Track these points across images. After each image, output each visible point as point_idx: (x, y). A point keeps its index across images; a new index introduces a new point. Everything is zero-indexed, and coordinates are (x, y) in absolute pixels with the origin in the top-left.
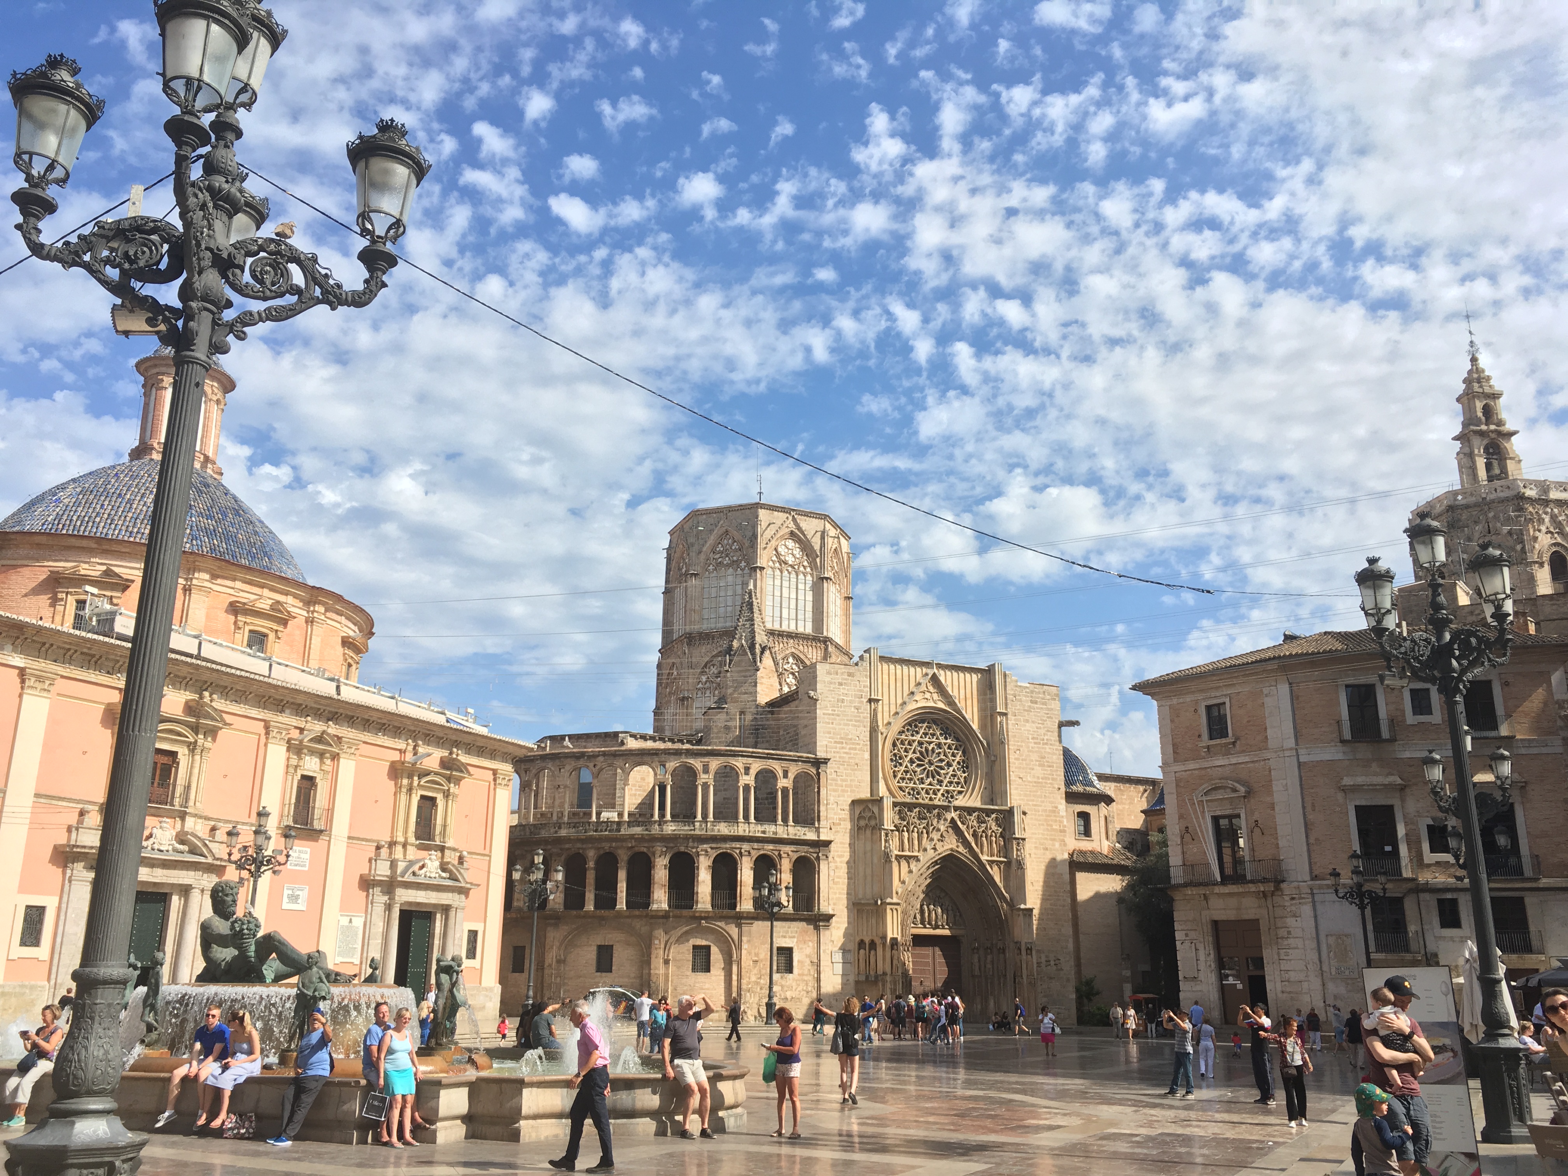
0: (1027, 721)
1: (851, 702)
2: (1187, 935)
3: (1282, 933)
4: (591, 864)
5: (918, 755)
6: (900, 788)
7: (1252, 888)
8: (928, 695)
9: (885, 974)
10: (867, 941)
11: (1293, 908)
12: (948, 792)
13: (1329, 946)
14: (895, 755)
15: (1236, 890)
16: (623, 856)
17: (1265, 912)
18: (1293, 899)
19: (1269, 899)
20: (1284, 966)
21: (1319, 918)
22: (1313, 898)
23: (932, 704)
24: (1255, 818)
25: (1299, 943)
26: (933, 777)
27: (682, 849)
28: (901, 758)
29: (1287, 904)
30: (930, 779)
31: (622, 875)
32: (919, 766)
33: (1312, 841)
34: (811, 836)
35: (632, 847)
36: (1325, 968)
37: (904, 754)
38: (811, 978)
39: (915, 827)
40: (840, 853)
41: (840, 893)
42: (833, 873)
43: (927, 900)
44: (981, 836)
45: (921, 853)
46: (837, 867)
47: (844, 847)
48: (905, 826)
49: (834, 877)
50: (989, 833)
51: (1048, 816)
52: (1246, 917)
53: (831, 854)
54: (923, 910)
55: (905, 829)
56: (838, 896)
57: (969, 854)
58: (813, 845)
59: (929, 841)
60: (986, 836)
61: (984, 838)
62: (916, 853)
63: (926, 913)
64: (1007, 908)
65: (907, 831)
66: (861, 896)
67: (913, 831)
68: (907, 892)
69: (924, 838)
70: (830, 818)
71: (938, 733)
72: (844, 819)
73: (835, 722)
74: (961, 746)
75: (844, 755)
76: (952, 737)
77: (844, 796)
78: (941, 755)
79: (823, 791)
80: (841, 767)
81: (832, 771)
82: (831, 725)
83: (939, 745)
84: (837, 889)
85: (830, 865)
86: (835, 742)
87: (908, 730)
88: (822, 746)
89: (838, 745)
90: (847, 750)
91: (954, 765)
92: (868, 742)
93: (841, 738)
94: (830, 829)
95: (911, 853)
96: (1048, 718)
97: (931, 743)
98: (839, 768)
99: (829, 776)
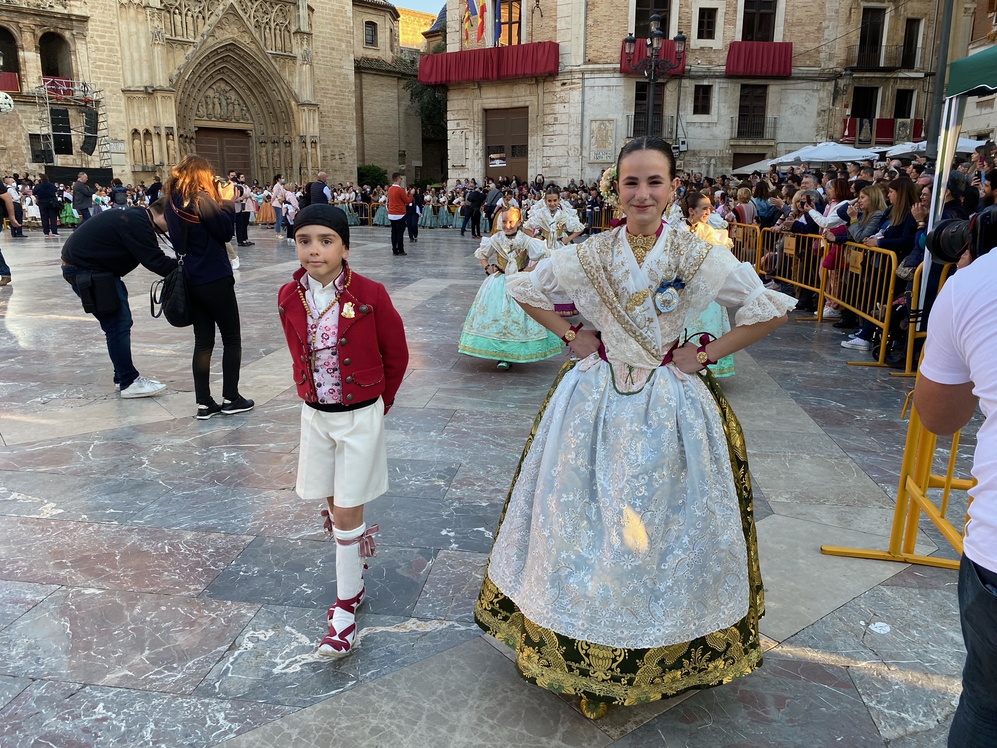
2: (458, 125)
3: (549, 119)
9: (162, 164)
10: (141, 131)
11: (563, 94)
13: (592, 132)
17: (535, 99)
18: (564, 84)
20: (548, 152)
21: (586, 103)
22: (583, 83)
25: (565, 129)
29: (558, 90)
33: (590, 22)
34: (59, 8)
36: (585, 154)
39: (189, 10)
40: (100, 33)
41: (104, 78)
42: (93, 55)
43: (211, 93)
44: (265, 28)
45: (198, 40)
46: (98, 49)
47: (104, 27)
48: (176, 8)
49: (95, 59)
50: (273, 25)
51: (335, 15)
52: (516, 105)
53: (89, 33)
54: (207, 103)
55: (177, 11)
56: (102, 81)
57: (253, 46)
58: (62, 19)
59: (207, 28)
60: (270, 29)
61: (268, 30)
62: (191, 40)
63: (211, 106)
64: (293, 103)
65: (180, 14)
66: (129, 83)
67: (186, 15)
68: (184, 82)
69: (200, 24)
84: (101, 74)
85: (89, 45)
94: (85, 3)
95: (185, 39)
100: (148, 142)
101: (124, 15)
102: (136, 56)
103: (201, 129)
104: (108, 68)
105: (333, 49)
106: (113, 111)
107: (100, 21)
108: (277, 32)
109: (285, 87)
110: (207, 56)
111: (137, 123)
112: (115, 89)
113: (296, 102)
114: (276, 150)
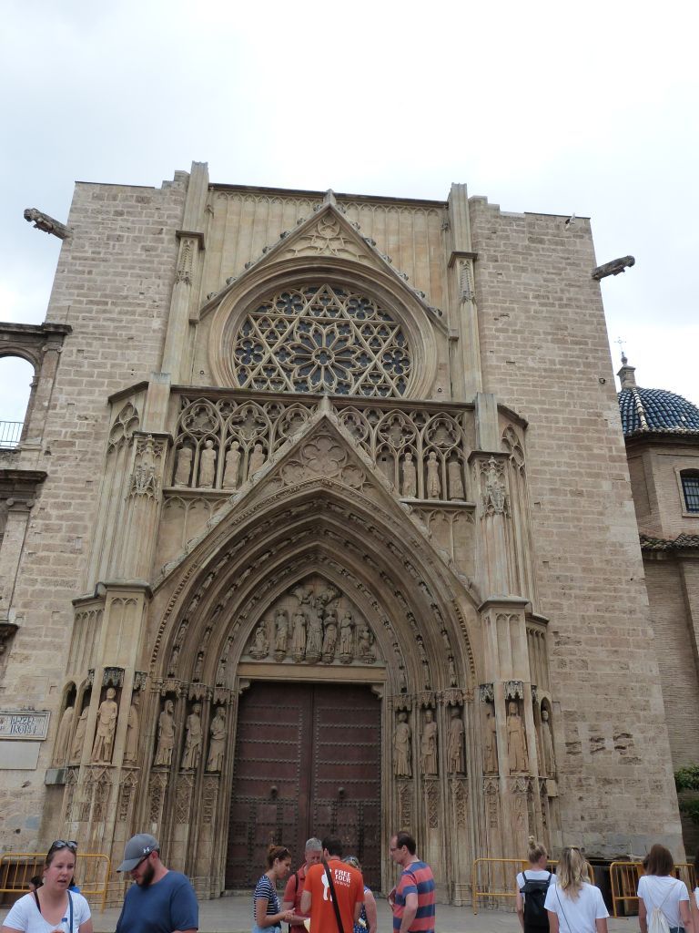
1: (136, 239)
5: (298, 342)
8: (320, 244)
10: (80, 685)
14: (247, 342)
26: (329, 378)
28: (259, 346)
30: (322, 382)
37: (265, 341)
40: (61, 500)
41: (46, 582)
42: (34, 540)
46: (47, 528)
47: (72, 489)
49: (37, 547)
50: (420, 452)
51: (579, 430)
53: (39, 502)
56: (38, 587)
57: (369, 495)
64: (467, 609)
70: (50, 433)
71: (343, 308)
72: (84, 436)
73: (94, 270)
74: (392, 328)
75: (109, 323)
76: (375, 312)
77: (91, 393)
78: (350, 343)
79: (46, 385)
80: (95, 343)
81: (75, 350)
82: (86, 276)
83: (345, 327)
84: (41, 572)
85: (33, 523)
86: (91, 302)
87: (280, 303)
88: (60, 309)
89: (95, 307)
90: (115, 316)
91: (377, 359)
92: (164, 303)
93: (106, 296)
94: (48, 453)
95: (218, 490)
96: (569, 264)
97: (328, 323)
98: (89, 345)
99: (63, 358)
101: (112, 465)
104: (58, 561)
105: (580, 494)
106: (43, 645)
107: (67, 480)
108: (432, 463)
109: (444, 572)
112: (59, 600)
113: (474, 603)
114: (429, 729)
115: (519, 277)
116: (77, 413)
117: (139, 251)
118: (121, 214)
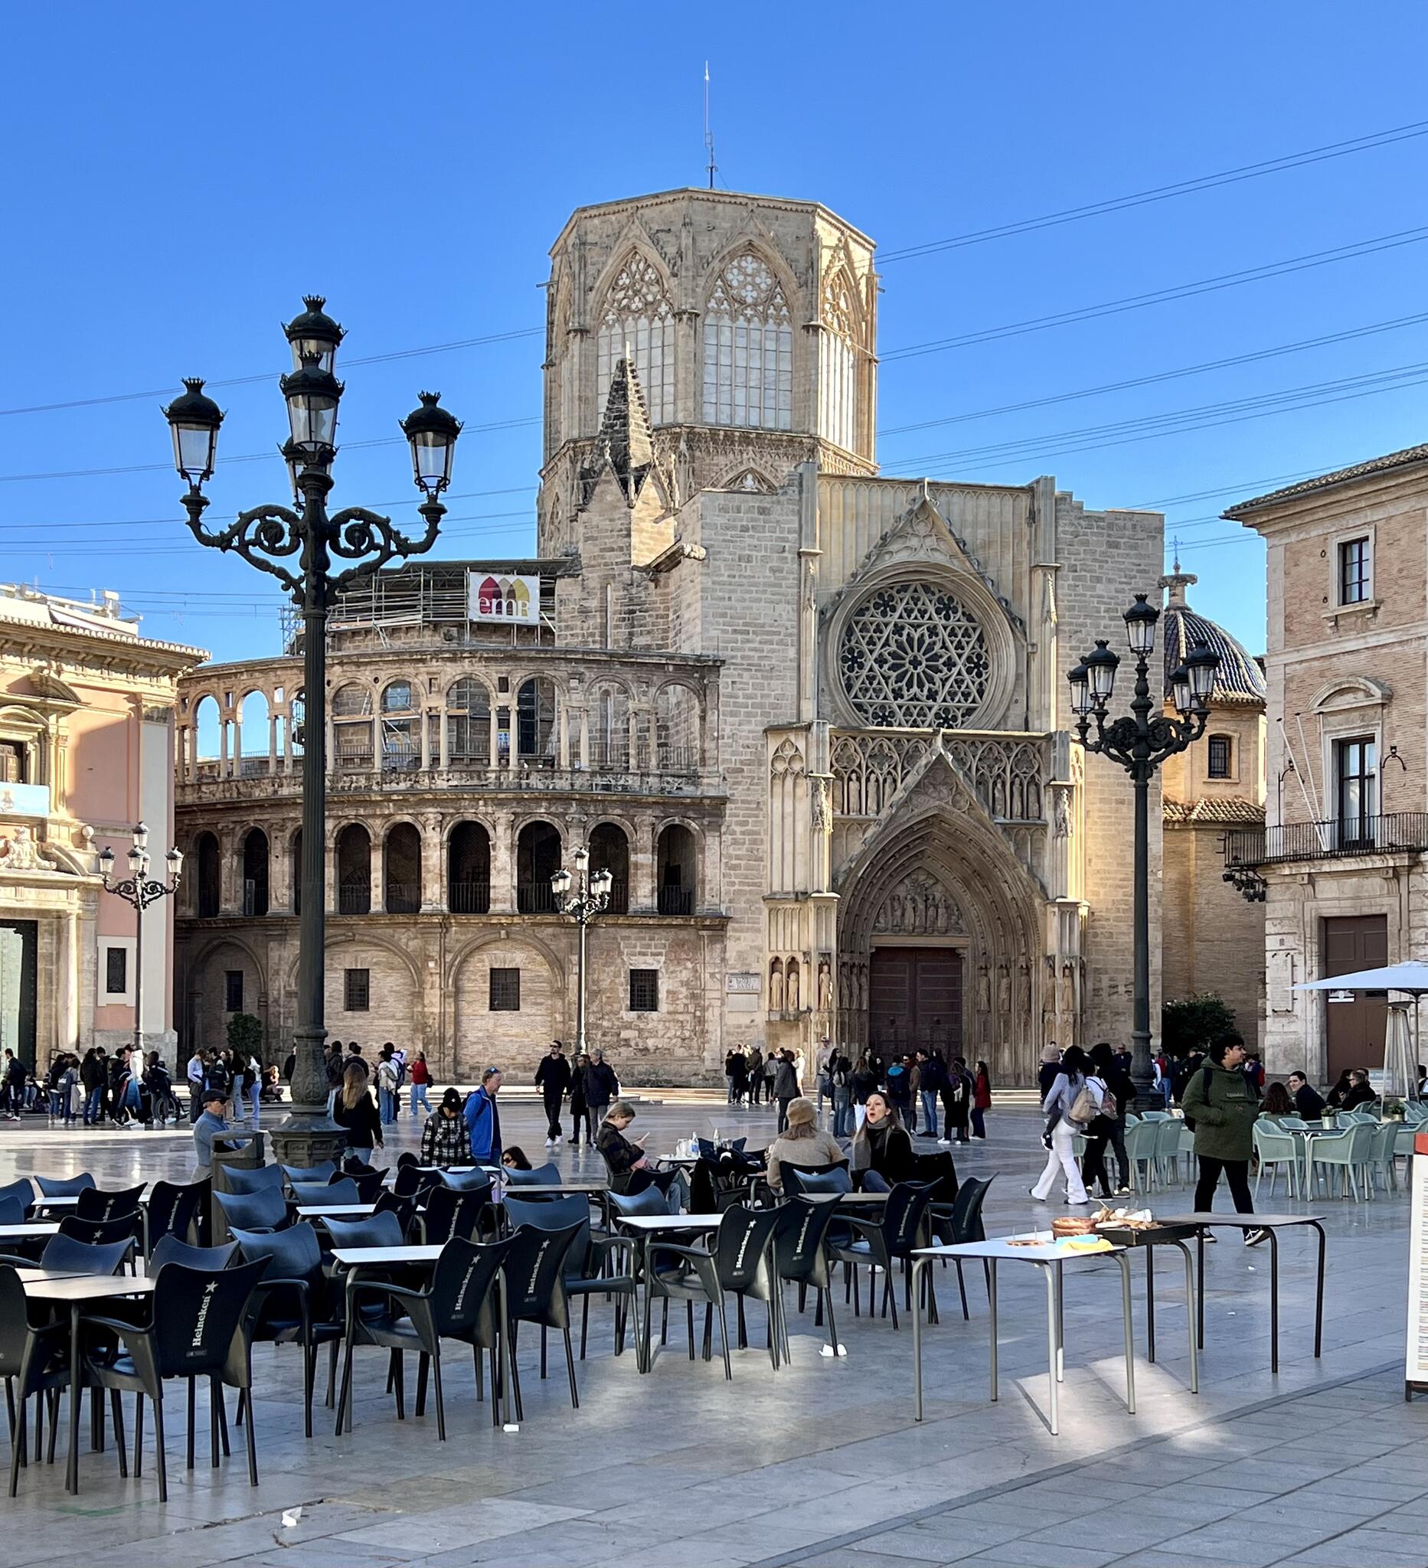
0: (1099, 580)
1: (765, 560)
2: (1282, 942)
3: (1418, 935)
4: (330, 843)
5: (894, 648)
6: (859, 707)
7: (1377, 862)
8: (914, 542)
9: (809, 1010)
10: (785, 958)
12: (947, 710)
14: (851, 650)
15: (1355, 867)
16: (377, 829)
17: (1395, 901)
19: (1404, 880)
23: (921, 556)
24: (1394, 743)
26: (921, 686)
27: (469, 817)
28: (861, 654)
30: (915, 689)
31: (377, 860)
32: (893, 668)
34: (688, 790)
35: (391, 815)
37: (865, 648)
38: (688, 1017)
39: (872, 772)
40: (741, 818)
41: (741, 883)
42: (727, 851)
43: (901, 891)
44: (995, 784)
45: (885, 813)
46: (735, 842)
47: (747, 809)
48: (853, 771)
49: (730, 857)
50: (1008, 777)
52: (1367, 911)
53: (726, 821)
54: (893, 907)
55: (854, 776)
56: (737, 887)
57: (972, 816)
58: (693, 804)
59: (900, 794)
60: (1004, 784)
61: (999, 786)
62: (872, 815)
63: (898, 913)
64: (1037, 901)
65: (859, 779)
66: (776, 888)
67: (868, 780)
68: (855, 881)
69: (888, 790)
70: (724, 761)
71: (932, 609)
72: (750, 763)
73: (733, 597)
74: (974, 629)
75: (751, 653)
76: (960, 613)
77: (749, 722)
78: (937, 648)
79: (712, 717)
80: (746, 674)
81: (730, 681)
82: (727, 603)
83: (933, 631)
84: (736, 876)
85: (724, 838)
86: (735, 631)
87: (876, 606)
88: (711, 639)
89: (739, 637)
90: (756, 645)
91: (960, 664)
92: (795, 631)
93: (745, 624)
94: (724, 779)
95: (863, 816)
96: (1138, 571)
97: (919, 626)
98: (741, 676)
99: (722, 691)
100: (793, 976)
101: (778, 789)
102: (789, 847)
103: (880, 950)
104: (747, 868)
106: (748, 930)
107: (743, 802)
108: (1016, 787)
110: (897, 837)
111: (780, 947)
112: (752, 898)
113: (1042, 899)
114: (1004, 981)
115: (1094, 588)
116: (741, 742)
117: (768, 573)
118: (747, 530)
